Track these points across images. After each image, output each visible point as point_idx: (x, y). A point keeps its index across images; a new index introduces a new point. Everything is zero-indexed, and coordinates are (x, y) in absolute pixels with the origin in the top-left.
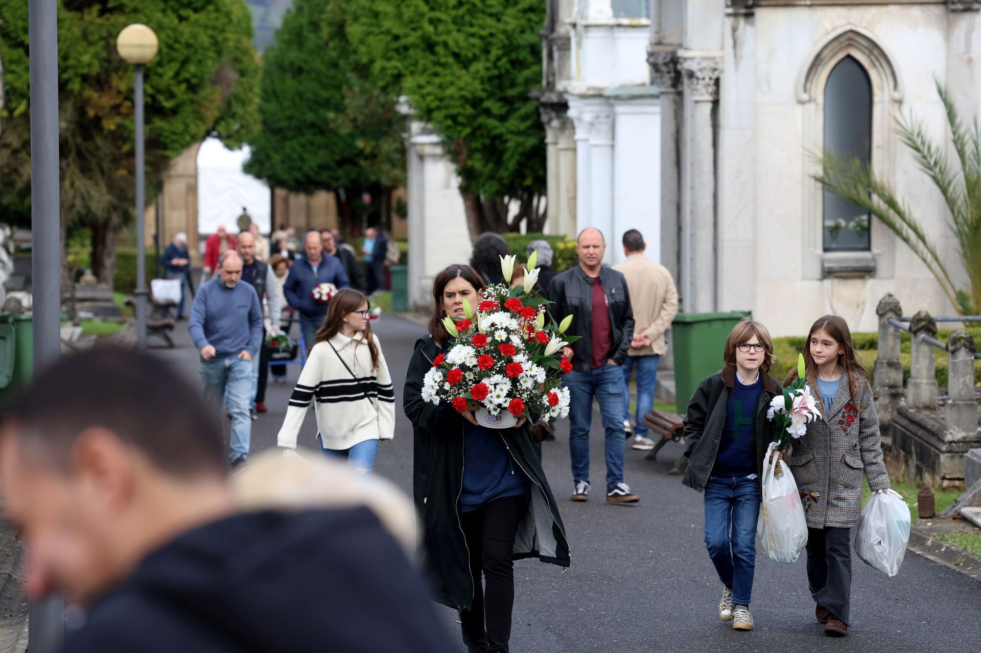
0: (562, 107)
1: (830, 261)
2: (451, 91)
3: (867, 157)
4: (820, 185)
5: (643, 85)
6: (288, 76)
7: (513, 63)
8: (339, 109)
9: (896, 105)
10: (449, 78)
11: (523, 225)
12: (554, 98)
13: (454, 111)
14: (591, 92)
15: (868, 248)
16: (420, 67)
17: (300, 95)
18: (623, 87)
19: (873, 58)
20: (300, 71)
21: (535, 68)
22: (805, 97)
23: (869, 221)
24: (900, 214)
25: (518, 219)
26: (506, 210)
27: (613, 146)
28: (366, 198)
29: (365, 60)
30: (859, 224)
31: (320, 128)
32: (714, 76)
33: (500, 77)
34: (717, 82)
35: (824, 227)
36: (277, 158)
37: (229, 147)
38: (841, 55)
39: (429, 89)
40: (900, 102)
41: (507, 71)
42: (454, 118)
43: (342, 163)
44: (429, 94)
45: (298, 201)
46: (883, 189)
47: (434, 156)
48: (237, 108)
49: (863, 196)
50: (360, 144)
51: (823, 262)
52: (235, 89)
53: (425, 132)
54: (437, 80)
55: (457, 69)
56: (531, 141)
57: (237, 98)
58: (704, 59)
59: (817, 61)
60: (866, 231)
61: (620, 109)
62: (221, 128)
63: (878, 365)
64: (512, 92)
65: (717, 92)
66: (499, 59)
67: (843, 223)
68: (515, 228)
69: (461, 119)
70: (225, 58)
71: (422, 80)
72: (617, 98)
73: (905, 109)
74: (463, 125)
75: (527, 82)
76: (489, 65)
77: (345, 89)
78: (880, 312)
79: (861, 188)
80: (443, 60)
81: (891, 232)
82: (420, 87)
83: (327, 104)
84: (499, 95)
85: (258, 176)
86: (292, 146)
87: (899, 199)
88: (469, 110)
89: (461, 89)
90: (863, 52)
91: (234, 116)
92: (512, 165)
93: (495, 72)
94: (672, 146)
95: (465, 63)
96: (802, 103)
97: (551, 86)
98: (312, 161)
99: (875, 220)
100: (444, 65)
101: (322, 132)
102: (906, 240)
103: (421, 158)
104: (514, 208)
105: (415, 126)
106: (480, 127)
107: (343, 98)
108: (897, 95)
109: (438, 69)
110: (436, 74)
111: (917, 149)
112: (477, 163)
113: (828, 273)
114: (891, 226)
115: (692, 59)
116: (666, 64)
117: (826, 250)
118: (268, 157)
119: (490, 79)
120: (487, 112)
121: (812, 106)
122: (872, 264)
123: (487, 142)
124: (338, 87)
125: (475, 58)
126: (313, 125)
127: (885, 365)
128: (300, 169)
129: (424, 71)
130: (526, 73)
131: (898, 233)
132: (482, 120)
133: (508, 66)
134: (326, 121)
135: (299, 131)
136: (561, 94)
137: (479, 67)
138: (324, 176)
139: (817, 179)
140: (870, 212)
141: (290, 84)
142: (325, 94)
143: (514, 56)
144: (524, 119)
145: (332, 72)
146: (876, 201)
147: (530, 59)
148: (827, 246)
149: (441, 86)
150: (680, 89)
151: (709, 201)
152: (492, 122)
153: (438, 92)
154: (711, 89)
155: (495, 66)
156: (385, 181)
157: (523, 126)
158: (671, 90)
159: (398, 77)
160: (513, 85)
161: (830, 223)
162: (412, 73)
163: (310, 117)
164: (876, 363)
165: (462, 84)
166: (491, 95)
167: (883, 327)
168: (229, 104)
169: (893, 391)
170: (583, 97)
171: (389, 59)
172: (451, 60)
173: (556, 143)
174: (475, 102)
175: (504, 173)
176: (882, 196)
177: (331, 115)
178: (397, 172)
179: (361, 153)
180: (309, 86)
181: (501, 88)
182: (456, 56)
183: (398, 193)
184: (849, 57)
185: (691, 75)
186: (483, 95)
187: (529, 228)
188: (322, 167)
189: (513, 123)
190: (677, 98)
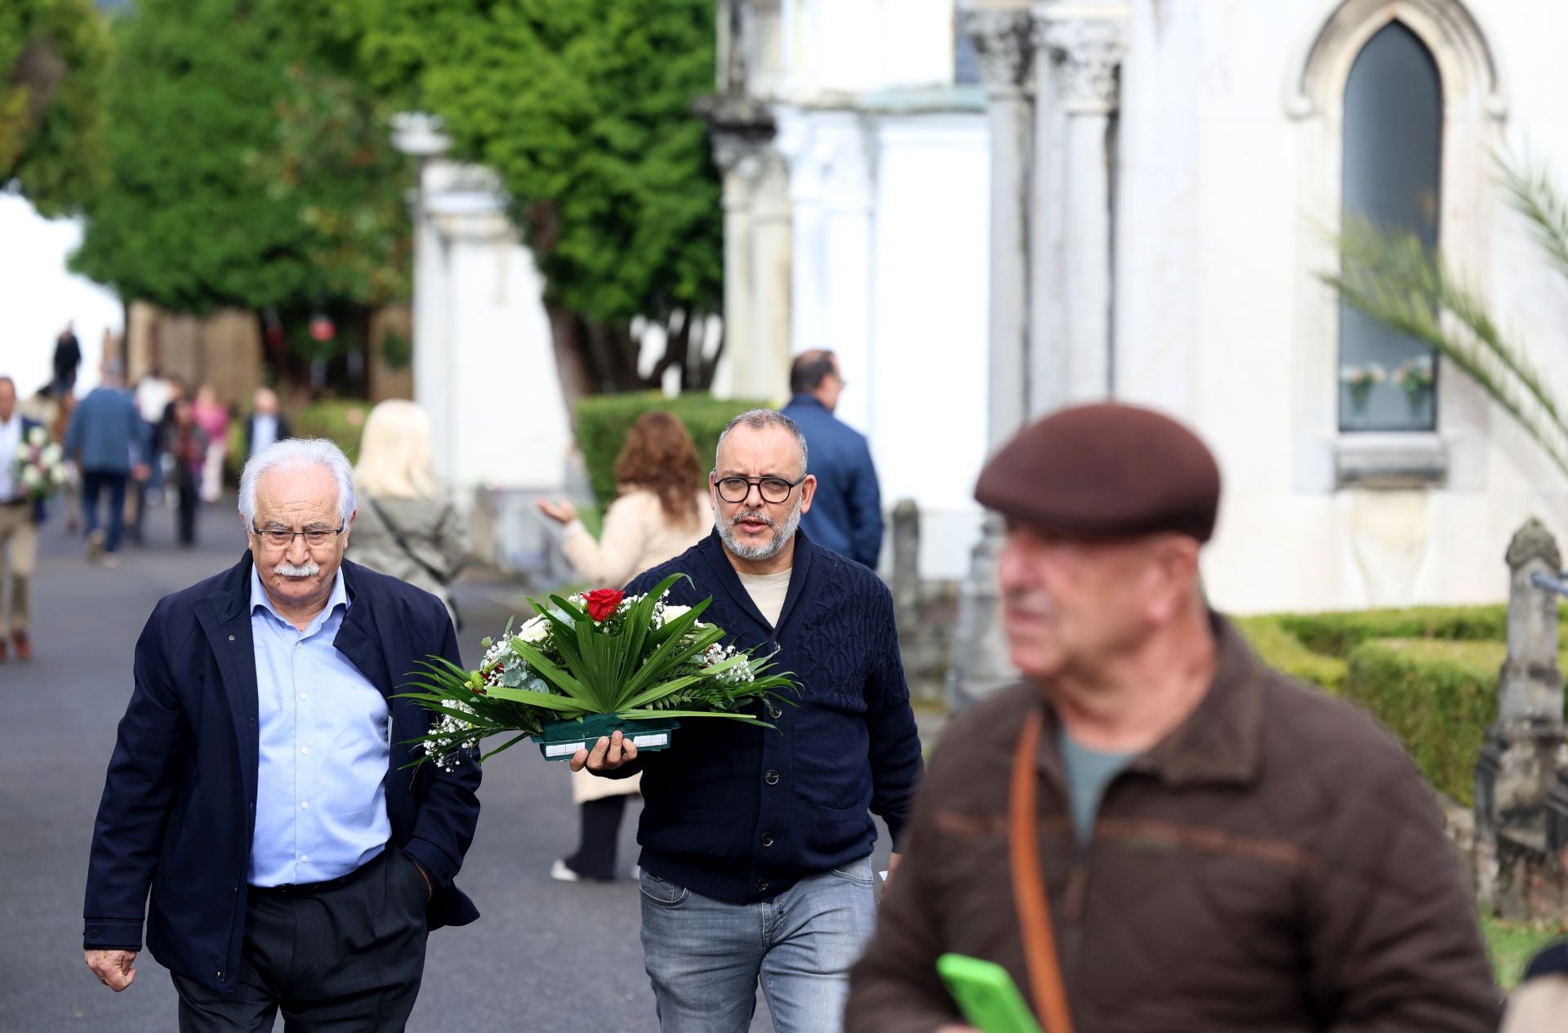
0: (761, 130)
1: (1352, 453)
2: (526, 100)
3: (1430, 235)
4: (1331, 293)
5: (937, 87)
6: (161, 77)
7: (657, 42)
8: (268, 144)
9: (1494, 126)
10: (523, 73)
11: (672, 380)
12: (745, 113)
13: (531, 141)
14: (829, 100)
15: (1432, 427)
16: (459, 50)
17: (186, 115)
18: (895, 90)
19: (1447, 24)
20: (183, 67)
21: (702, 54)
22: (1302, 105)
23: (1435, 369)
24: (1502, 353)
25: (661, 366)
26: (637, 347)
27: (872, 215)
28: (321, 328)
29: (345, 32)
30: (1413, 376)
31: (226, 184)
32: (1112, 58)
33: (629, 71)
34: (1117, 72)
35: (1341, 384)
36: (136, 243)
37: (46, 213)
38: (1379, 19)
39: (479, 94)
40: (1501, 118)
41: (644, 61)
42: (532, 156)
43: (273, 254)
44: (479, 105)
45: (181, 331)
46: (1466, 298)
47: (477, 240)
48: (62, 136)
49: (1422, 315)
50: (310, 216)
51: (1337, 455)
52: (61, 94)
53: (457, 188)
54: (496, 76)
55: (537, 51)
56: (692, 207)
57: (63, 114)
58: (1090, 22)
59: (1329, 30)
60: (1424, 392)
61: (893, 134)
62: (30, 173)
63: (1510, 675)
64: (654, 103)
65: (1116, 93)
66: (626, 32)
67: (1378, 372)
68: (655, 382)
69: (548, 158)
70: (39, 30)
71: (466, 75)
72: (884, 112)
73: (1513, 131)
74: (553, 170)
75: (685, 82)
76: (606, 45)
77: (279, 103)
78: (1514, 558)
79: (1417, 298)
80: (510, 34)
81: (1481, 393)
82: (461, 90)
83: (240, 134)
84: (626, 107)
85: (99, 278)
86: (169, 220)
87: (1501, 322)
88: (565, 140)
89: (545, 96)
90: (1426, 12)
91: (54, 150)
92: (654, 254)
93: (617, 61)
94: (1011, 210)
95: (554, 39)
96: (1295, 117)
97: (738, 88)
98: (210, 251)
99: (1447, 368)
100: (513, 46)
101: (231, 192)
102: (1514, 410)
103: (446, 242)
104: (652, 343)
105: (437, 177)
106: (588, 176)
107: (275, 121)
108: (1496, 104)
109: (499, 52)
110: (494, 64)
111: (1539, 219)
112: (582, 248)
113: (1348, 479)
114: (1482, 379)
115: (1063, 22)
116: (1002, 36)
117: (1344, 429)
118: (118, 243)
119: (610, 75)
120: (603, 144)
121: (1314, 127)
122: (1439, 462)
123: (602, 205)
124: (265, 100)
125: (578, 31)
126: (211, 178)
127: (1524, 674)
128: (184, 267)
129: (469, 55)
130: (682, 65)
131: (1496, 393)
132: (592, 160)
133: (646, 49)
134: (239, 170)
135: (184, 188)
136: (761, 107)
137: (586, 48)
138: (235, 281)
139: (1328, 281)
140: (1438, 350)
141: (166, 93)
142: (236, 115)
143: (657, 27)
144: (679, 157)
145: (251, 70)
146: (1451, 327)
147: (690, 34)
148: (1348, 420)
149: (505, 89)
150: (1030, 86)
151: (1094, 324)
152: (611, 166)
153: (499, 101)
154: (1105, 86)
155: (619, 47)
156: (362, 293)
157: (677, 173)
158: (1011, 90)
159: (414, 69)
160: (656, 85)
161: (1351, 373)
162: (444, 61)
163: (207, 161)
164: (1504, 670)
165: (545, 85)
166: (608, 108)
167: (1517, 590)
168: (45, 127)
169: (1542, 731)
170: (808, 109)
171: (396, 30)
172: (524, 34)
173: (746, 207)
174: (577, 124)
175: (635, 271)
176: (1464, 315)
177: (249, 157)
178: (387, 276)
179: (310, 234)
180: (206, 99)
181: (630, 93)
182: (538, 27)
183: (390, 318)
184: (1397, 24)
185: (1060, 57)
186: (591, 108)
187: (685, 385)
188: (232, 263)
189: (656, 167)
190: (1024, 108)
